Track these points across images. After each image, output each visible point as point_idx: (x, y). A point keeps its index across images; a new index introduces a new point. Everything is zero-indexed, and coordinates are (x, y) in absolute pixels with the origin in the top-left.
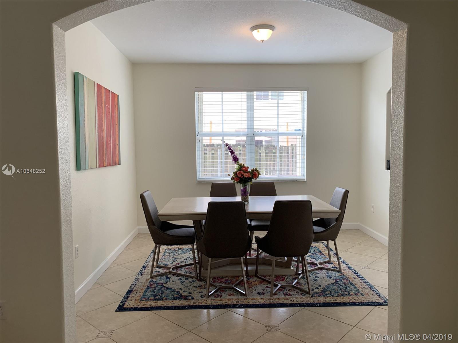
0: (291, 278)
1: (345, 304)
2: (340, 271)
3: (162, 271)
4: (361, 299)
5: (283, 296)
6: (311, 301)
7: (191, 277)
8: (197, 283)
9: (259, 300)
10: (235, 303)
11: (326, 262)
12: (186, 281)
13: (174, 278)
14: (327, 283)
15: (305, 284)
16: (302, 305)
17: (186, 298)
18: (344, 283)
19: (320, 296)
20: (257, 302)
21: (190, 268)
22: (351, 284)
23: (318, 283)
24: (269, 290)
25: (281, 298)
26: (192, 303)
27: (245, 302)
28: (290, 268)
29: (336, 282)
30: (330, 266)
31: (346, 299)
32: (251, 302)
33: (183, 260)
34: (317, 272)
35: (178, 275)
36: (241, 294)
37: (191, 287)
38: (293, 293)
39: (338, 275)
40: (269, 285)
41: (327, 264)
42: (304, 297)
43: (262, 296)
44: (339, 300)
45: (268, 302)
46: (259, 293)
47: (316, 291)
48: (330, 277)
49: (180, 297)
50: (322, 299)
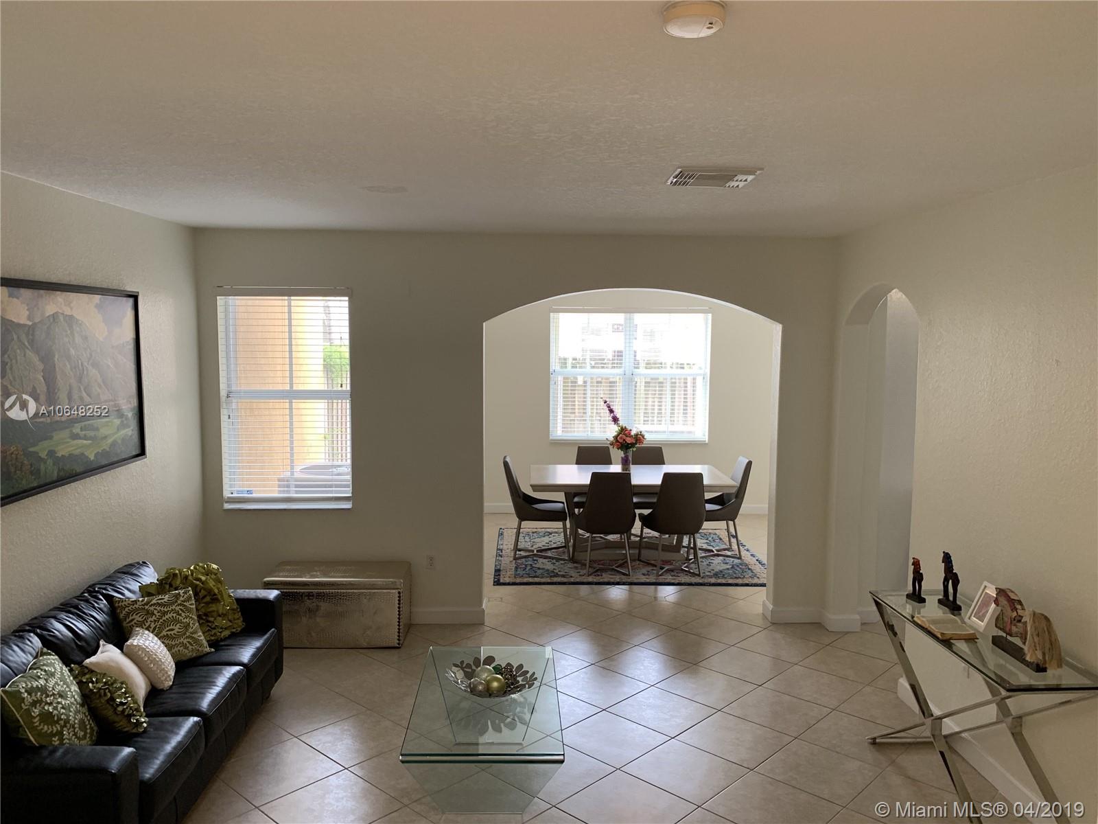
0: (680, 563)
1: (737, 585)
2: (740, 558)
3: (523, 553)
4: (756, 581)
5: (670, 577)
6: (701, 581)
7: (561, 559)
8: (570, 565)
9: (643, 579)
10: (618, 580)
11: (725, 550)
12: (557, 563)
13: (541, 560)
14: (721, 569)
15: (696, 568)
16: (690, 584)
17: (563, 576)
18: (741, 568)
19: (711, 578)
20: (642, 581)
21: (557, 552)
22: (749, 569)
23: (711, 568)
24: (655, 572)
25: (669, 578)
26: (572, 580)
27: (629, 581)
28: (679, 552)
29: (733, 567)
30: (729, 553)
31: (740, 581)
32: (636, 581)
33: (544, 544)
34: (712, 558)
35: (546, 557)
36: (624, 574)
37: (566, 568)
38: (682, 574)
39: (737, 561)
40: (655, 568)
41: (726, 552)
42: (693, 578)
43: (647, 577)
44: (730, 581)
45: (654, 581)
46: (644, 574)
47: (708, 574)
48: (727, 563)
49: (557, 575)
50: (713, 580)
